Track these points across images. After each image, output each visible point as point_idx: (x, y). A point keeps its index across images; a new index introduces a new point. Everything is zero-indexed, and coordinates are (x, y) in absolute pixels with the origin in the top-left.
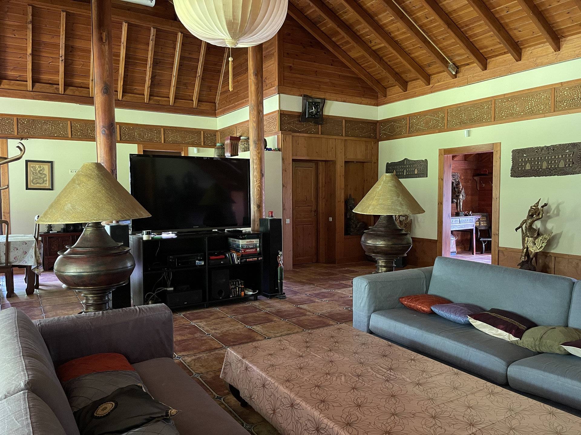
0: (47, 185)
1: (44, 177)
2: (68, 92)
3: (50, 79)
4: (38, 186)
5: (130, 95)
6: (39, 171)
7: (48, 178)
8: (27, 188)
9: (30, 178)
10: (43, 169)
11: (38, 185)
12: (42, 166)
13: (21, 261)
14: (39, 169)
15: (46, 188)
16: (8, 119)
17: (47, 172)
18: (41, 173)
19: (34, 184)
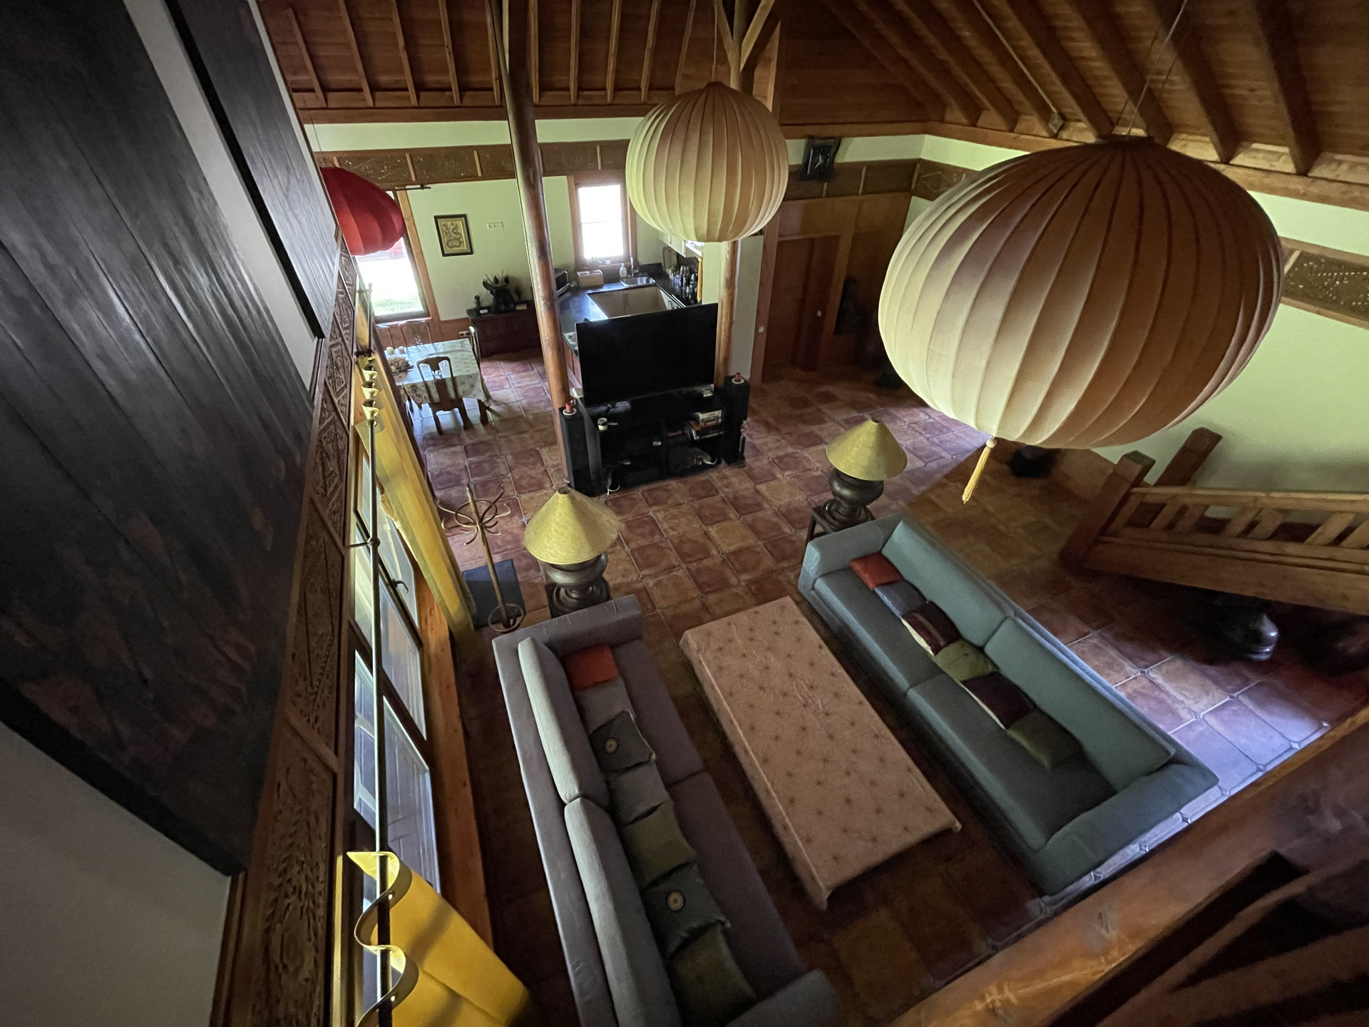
0: (465, 248)
1: (460, 238)
2: (467, 102)
3: (438, 82)
4: (455, 250)
5: (550, 93)
6: (453, 230)
7: (464, 238)
8: (444, 255)
9: (445, 241)
10: (457, 227)
11: (455, 248)
12: (454, 222)
13: (469, 394)
14: (452, 227)
15: (465, 251)
16: (399, 158)
17: (462, 230)
18: (455, 233)
19: (450, 248)
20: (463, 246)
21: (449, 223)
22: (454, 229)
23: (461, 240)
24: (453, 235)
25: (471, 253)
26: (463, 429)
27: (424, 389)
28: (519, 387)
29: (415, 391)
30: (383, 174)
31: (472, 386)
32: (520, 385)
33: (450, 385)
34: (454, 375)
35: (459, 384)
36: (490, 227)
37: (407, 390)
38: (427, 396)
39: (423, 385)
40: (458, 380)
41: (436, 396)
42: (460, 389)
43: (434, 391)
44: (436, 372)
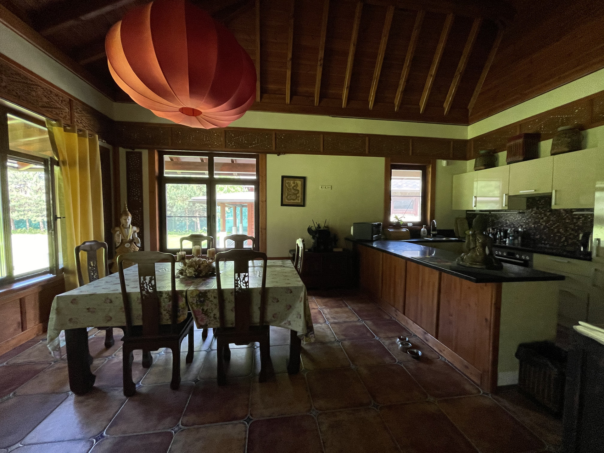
1: (298, 193)
2: (323, 104)
4: (292, 202)
5: (381, 104)
6: (293, 187)
7: (300, 194)
8: (282, 205)
9: (285, 194)
10: (297, 185)
12: (296, 182)
13: (282, 320)
14: (293, 185)
15: (299, 204)
16: (267, 135)
17: (299, 188)
18: (294, 189)
19: (288, 200)
20: (298, 200)
21: (292, 182)
22: (295, 186)
23: (298, 195)
24: (293, 191)
25: (303, 205)
26: (257, 378)
27: (216, 301)
28: (335, 323)
29: (202, 303)
30: (254, 144)
31: (290, 307)
32: (336, 321)
33: (257, 301)
34: (267, 286)
35: (270, 301)
36: (322, 187)
37: (190, 300)
38: (218, 315)
39: (216, 294)
40: (270, 295)
41: (231, 316)
42: (271, 309)
43: (230, 306)
44: (242, 275)
